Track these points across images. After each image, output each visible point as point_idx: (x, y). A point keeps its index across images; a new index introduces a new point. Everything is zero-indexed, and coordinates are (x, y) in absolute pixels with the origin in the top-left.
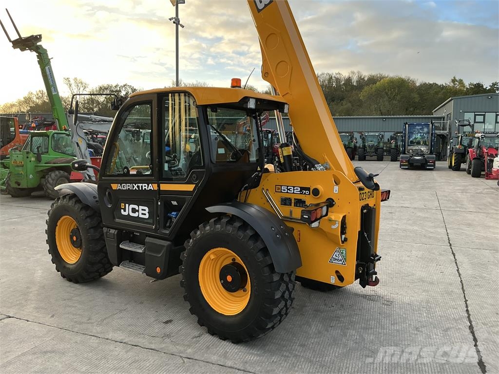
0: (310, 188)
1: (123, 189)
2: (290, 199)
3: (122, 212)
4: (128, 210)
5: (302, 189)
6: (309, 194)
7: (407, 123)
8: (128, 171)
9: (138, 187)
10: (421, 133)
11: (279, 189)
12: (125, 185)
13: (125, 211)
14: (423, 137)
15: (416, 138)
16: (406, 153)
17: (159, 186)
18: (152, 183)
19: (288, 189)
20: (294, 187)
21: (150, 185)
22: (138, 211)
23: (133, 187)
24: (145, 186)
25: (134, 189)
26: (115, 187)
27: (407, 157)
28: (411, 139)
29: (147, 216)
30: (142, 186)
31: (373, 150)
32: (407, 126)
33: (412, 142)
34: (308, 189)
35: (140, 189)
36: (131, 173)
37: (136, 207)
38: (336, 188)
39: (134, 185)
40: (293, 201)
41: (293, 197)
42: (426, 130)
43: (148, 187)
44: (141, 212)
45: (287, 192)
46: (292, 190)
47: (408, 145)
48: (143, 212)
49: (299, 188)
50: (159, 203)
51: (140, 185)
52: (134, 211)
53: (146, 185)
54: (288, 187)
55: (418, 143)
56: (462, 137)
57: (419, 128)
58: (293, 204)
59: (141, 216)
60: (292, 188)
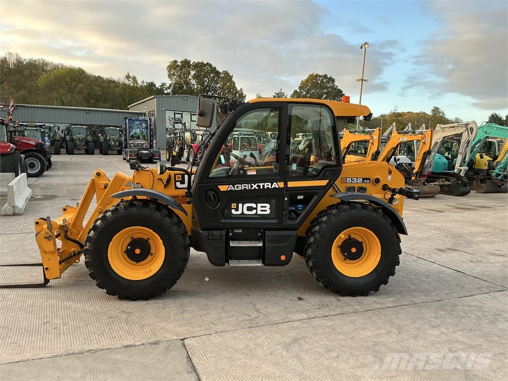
0: (370, 178)
1: (236, 189)
2: (354, 188)
3: (233, 212)
4: (242, 209)
5: (364, 179)
6: (370, 183)
7: (127, 118)
8: (245, 171)
9: (259, 186)
10: (139, 128)
11: (344, 180)
12: (240, 185)
13: (237, 209)
14: (142, 132)
15: (135, 133)
16: (128, 147)
17: (286, 184)
18: (276, 182)
19: (352, 180)
20: (357, 178)
21: (275, 183)
22: (256, 209)
23: (252, 186)
24: (267, 185)
25: (253, 188)
26: (223, 188)
27: (135, 151)
28: (132, 134)
29: (268, 212)
30: (263, 186)
31: (83, 143)
32: (127, 120)
33: (132, 136)
34: (369, 179)
35: (261, 188)
36: (248, 174)
37: (254, 205)
38: (390, 177)
39: (253, 185)
40: (356, 189)
41: (356, 186)
42: (144, 125)
43: (271, 186)
44: (259, 209)
45: (352, 182)
46: (356, 180)
47: (130, 140)
48: (264, 209)
49: (361, 179)
50: (286, 199)
51: (261, 184)
52: (250, 209)
53: (270, 184)
54: (352, 178)
55: (138, 138)
56: (180, 133)
57: (138, 123)
58: (356, 191)
59: (259, 212)
60: (356, 179)
